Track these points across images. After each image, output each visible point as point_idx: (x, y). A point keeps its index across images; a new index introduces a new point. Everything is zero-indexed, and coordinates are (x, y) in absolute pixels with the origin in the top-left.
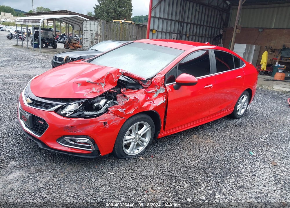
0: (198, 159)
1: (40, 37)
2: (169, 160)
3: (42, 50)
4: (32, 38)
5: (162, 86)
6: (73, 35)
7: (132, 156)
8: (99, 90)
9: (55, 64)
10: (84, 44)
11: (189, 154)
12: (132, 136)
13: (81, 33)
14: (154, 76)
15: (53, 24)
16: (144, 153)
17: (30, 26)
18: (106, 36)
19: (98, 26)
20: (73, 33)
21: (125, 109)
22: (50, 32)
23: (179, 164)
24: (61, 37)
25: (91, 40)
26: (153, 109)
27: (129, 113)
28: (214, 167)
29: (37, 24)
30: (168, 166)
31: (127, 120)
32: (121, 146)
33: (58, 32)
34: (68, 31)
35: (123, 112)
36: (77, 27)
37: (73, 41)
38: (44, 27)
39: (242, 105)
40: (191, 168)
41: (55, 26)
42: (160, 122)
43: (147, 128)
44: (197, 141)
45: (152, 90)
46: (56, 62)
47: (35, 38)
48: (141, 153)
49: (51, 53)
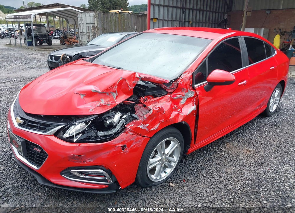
0: (242, 178)
1: (33, 34)
2: (207, 184)
3: (37, 48)
4: (25, 35)
5: (190, 88)
6: (69, 30)
7: (159, 183)
8: (110, 103)
9: (51, 64)
10: (81, 38)
11: (229, 173)
12: (158, 158)
13: (76, 27)
14: (180, 76)
15: (46, 19)
16: (173, 176)
17: (22, 23)
18: (104, 29)
19: (94, 18)
20: (68, 28)
21: (147, 125)
22: (43, 28)
23: (221, 189)
24: (56, 33)
25: (88, 34)
26: (183, 120)
27: (153, 129)
28: (266, 189)
29: (29, 20)
30: (208, 194)
31: (151, 138)
32: (146, 172)
33: (52, 27)
34: (62, 26)
35: (146, 129)
36: (71, 21)
37: (68, 36)
38: (36, 23)
39: (274, 100)
40: (238, 194)
41: (48, 22)
42: (190, 135)
43: (175, 145)
44: (232, 151)
45: (179, 95)
46: (52, 61)
47: (28, 36)
48: (170, 176)
49: (46, 50)
